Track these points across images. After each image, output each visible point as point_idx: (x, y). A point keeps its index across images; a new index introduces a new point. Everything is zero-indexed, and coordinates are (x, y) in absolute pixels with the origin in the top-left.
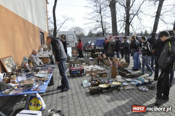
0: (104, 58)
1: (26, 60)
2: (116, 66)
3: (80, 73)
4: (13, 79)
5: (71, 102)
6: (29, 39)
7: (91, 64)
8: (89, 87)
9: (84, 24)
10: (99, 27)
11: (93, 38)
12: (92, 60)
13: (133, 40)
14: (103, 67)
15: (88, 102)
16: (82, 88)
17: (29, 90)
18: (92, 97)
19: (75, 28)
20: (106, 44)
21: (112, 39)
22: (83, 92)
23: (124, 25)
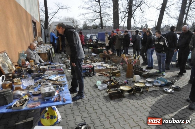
0: (110, 53)
1: (23, 57)
2: (132, 63)
3: (90, 72)
4: (18, 84)
5: (91, 110)
6: (22, 29)
7: (96, 61)
8: (105, 89)
9: (80, 15)
10: (97, 19)
11: (91, 30)
12: (95, 56)
13: (149, 34)
14: (111, 64)
15: (112, 109)
16: (97, 90)
17: (48, 101)
18: (114, 103)
19: (68, 19)
20: (113, 38)
21: (120, 32)
22: (100, 96)
23: (125, 17)
